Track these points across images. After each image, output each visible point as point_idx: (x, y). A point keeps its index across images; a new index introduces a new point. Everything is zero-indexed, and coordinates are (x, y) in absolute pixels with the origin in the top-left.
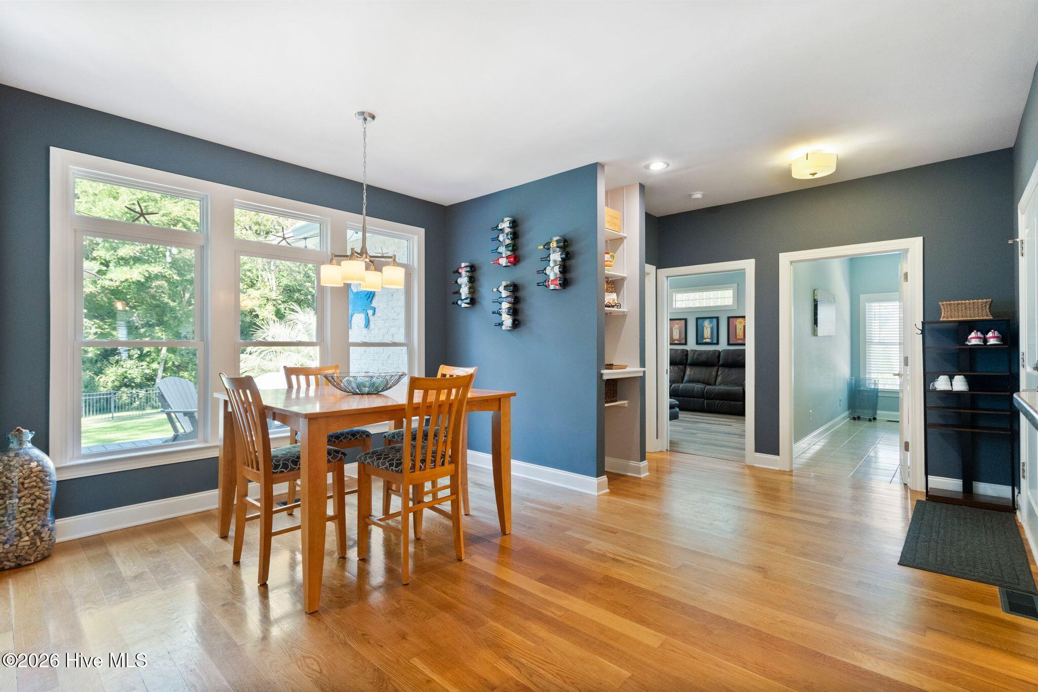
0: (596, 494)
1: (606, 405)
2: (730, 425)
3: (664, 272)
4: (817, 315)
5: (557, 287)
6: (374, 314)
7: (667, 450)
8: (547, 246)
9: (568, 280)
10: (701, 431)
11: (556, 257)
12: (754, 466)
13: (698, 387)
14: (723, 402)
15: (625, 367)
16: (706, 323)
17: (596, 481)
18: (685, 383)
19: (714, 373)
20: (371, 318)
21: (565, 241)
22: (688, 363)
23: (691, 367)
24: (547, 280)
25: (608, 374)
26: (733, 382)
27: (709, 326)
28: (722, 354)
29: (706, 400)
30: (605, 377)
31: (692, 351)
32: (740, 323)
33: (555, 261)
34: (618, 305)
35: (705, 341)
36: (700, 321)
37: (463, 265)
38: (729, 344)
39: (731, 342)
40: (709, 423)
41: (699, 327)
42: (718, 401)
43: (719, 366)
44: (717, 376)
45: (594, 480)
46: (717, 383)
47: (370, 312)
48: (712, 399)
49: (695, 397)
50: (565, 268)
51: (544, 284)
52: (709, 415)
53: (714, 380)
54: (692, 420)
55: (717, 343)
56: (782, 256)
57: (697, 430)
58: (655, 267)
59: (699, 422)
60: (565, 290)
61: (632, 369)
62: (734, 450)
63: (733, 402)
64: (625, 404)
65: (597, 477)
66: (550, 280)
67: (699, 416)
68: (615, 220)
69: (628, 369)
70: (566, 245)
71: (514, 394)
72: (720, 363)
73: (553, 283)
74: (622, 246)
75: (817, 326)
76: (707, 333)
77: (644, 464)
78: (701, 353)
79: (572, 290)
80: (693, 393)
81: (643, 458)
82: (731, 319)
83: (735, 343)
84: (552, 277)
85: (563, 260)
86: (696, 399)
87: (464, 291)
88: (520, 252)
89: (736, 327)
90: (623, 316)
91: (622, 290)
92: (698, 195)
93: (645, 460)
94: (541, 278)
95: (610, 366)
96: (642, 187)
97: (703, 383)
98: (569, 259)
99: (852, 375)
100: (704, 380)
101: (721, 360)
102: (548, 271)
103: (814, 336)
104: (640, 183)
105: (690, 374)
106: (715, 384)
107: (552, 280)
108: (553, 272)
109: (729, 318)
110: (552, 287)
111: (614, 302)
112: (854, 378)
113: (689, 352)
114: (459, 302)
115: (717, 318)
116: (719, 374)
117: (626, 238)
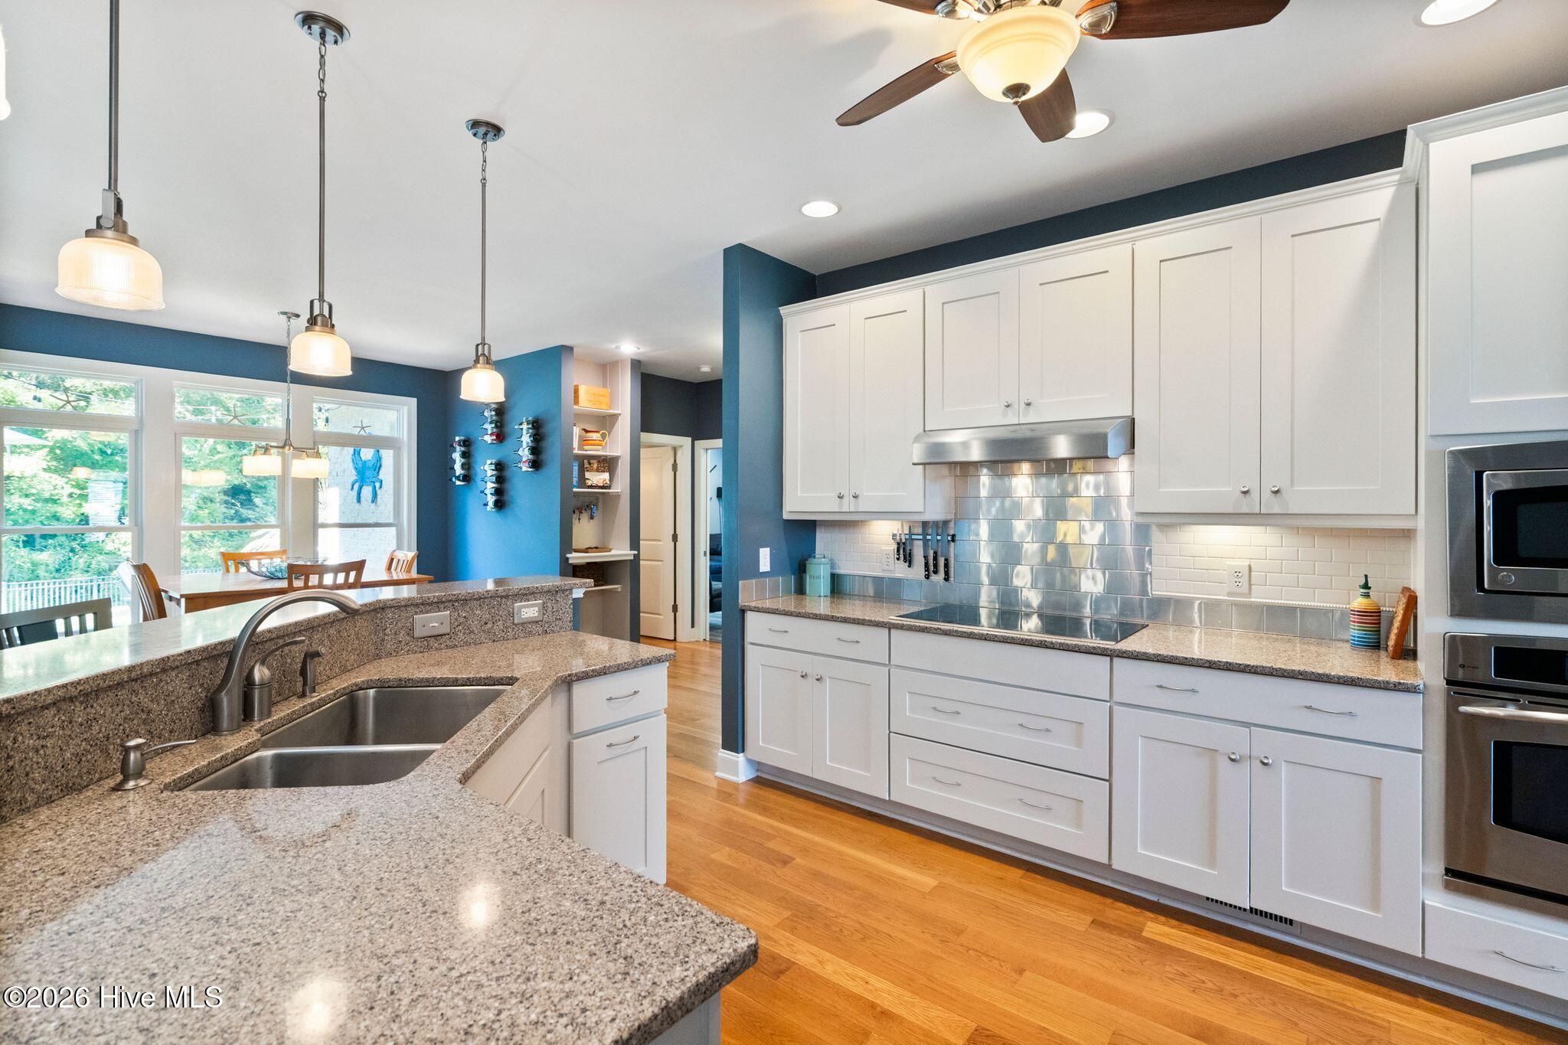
3: (701, 444)
5: (528, 469)
6: (381, 487)
7: (704, 640)
8: (521, 427)
9: (541, 462)
11: (528, 438)
15: (606, 550)
20: (379, 492)
21: (534, 422)
25: (576, 558)
30: (572, 562)
33: (527, 442)
34: (610, 487)
37: (457, 439)
47: (377, 485)
50: (535, 450)
51: (519, 465)
58: (689, 439)
61: (615, 552)
64: (617, 588)
66: (523, 462)
69: (611, 553)
70: (537, 425)
73: (525, 464)
79: (544, 472)
84: (524, 458)
85: (533, 442)
87: (459, 470)
88: (507, 429)
90: (617, 496)
91: (617, 469)
92: (706, 369)
94: (516, 459)
98: (540, 441)
102: (521, 452)
104: (632, 359)
108: (525, 453)
110: (524, 468)
111: (604, 482)
114: (454, 479)
117: (619, 415)
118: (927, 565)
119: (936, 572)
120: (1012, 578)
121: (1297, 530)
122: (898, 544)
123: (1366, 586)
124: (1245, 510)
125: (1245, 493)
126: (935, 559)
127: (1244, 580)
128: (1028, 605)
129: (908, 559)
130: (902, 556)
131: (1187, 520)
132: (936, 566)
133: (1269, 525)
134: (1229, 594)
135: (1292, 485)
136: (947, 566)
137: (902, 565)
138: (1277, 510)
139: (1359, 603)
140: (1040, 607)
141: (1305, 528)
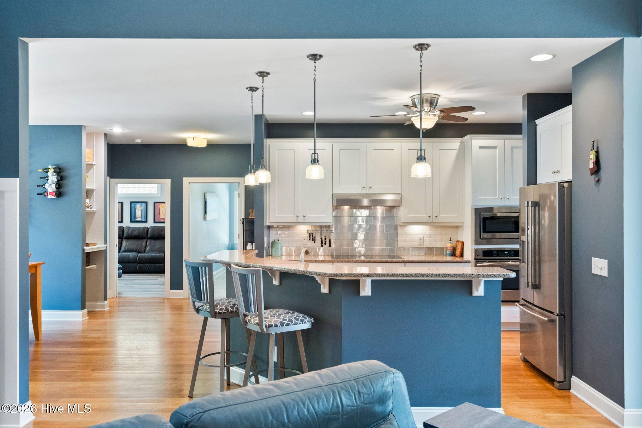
0: (82, 320)
1: (86, 268)
2: (156, 280)
3: (115, 181)
4: (206, 208)
5: (54, 197)
7: (116, 297)
8: (46, 170)
9: (61, 193)
10: (137, 285)
11: (53, 178)
12: (169, 298)
13: (132, 255)
14: (150, 264)
15: (95, 245)
16: (138, 206)
17: (82, 312)
18: (122, 252)
19: (144, 244)
21: (60, 169)
22: (124, 237)
23: (126, 240)
24: (46, 191)
25: (88, 249)
26: (158, 250)
27: (140, 208)
28: (150, 230)
29: (139, 264)
30: (86, 251)
31: (127, 227)
32: (163, 207)
33: (53, 181)
34: (91, 207)
35: (137, 219)
36: (133, 205)
38: (155, 222)
39: (156, 221)
40: (141, 280)
41: (133, 209)
42: (147, 264)
43: (148, 239)
44: (146, 246)
45: (80, 312)
46: (146, 251)
48: (143, 263)
49: (130, 263)
51: (44, 194)
52: (140, 275)
53: (144, 249)
54: (129, 279)
55: (146, 221)
56: (185, 179)
57: (134, 284)
58: (109, 178)
59: (134, 280)
60: (58, 199)
61: (100, 246)
62: (158, 292)
63: (157, 264)
64: (94, 267)
65: (82, 310)
66: (48, 193)
67: (133, 276)
68: (90, 155)
69: (97, 246)
71: (44, 263)
72: (148, 236)
73: (51, 194)
74: (92, 169)
75: (206, 215)
76: (139, 214)
77: (106, 302)
78: (134, 229)
79: (63, 199)
80: (129, 260)
81: (106, 299)
82: (156, 204)
83: (159, 221)
84: (50, 190)
85: (58, 181)
86: (130, 264)
89: (160, 210)
90: (94, 213)
91: (93, 196)
93: (107, 300)
94: (41, 190)
95: (87, 245)
96: (106, 135)
97: (136, 251)
98: (62, 180)
99: (230, 242)
100: (137, 249)
101: (149, 234)
102: (47, 186)
103: (205, 220)
104: (104, 133)
105: (126, 245)
106: (145, 252)
107: (50, 193)
108: (51, 187)
109: (155, 203)
110: (49, 197)
111: (88, 205)
112: (231, 244)
113: (125, 229)
115: (146, 203)
116: (148, 244)
117: (95, 165)
118: (322, 241)
119: (325, 244)
120: (354, 244)
121: (434, 226)
122: (310, 234)
123: (450, 240)
124: (429, 221)
125: (430, 217)
126: (325, 239)
127: (422, 241)
128: (360, 253)
129: (314, 239)
130: (311, 239)
131: (408, 224)
132: (325, 242)
133: (428, 225)
134: (418, 245)
135: (440, 215)
136: (330, 241)
137: (311, 242)
138: (436, 221)
139: (449, 245)
140: (364, 254)
141: (436, 226)
